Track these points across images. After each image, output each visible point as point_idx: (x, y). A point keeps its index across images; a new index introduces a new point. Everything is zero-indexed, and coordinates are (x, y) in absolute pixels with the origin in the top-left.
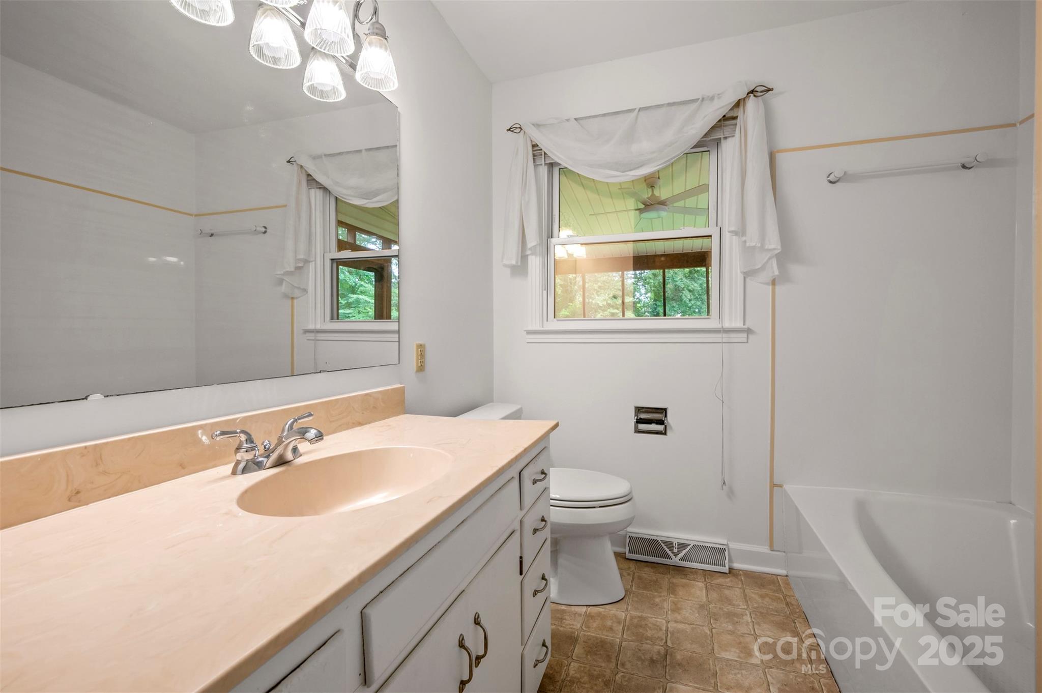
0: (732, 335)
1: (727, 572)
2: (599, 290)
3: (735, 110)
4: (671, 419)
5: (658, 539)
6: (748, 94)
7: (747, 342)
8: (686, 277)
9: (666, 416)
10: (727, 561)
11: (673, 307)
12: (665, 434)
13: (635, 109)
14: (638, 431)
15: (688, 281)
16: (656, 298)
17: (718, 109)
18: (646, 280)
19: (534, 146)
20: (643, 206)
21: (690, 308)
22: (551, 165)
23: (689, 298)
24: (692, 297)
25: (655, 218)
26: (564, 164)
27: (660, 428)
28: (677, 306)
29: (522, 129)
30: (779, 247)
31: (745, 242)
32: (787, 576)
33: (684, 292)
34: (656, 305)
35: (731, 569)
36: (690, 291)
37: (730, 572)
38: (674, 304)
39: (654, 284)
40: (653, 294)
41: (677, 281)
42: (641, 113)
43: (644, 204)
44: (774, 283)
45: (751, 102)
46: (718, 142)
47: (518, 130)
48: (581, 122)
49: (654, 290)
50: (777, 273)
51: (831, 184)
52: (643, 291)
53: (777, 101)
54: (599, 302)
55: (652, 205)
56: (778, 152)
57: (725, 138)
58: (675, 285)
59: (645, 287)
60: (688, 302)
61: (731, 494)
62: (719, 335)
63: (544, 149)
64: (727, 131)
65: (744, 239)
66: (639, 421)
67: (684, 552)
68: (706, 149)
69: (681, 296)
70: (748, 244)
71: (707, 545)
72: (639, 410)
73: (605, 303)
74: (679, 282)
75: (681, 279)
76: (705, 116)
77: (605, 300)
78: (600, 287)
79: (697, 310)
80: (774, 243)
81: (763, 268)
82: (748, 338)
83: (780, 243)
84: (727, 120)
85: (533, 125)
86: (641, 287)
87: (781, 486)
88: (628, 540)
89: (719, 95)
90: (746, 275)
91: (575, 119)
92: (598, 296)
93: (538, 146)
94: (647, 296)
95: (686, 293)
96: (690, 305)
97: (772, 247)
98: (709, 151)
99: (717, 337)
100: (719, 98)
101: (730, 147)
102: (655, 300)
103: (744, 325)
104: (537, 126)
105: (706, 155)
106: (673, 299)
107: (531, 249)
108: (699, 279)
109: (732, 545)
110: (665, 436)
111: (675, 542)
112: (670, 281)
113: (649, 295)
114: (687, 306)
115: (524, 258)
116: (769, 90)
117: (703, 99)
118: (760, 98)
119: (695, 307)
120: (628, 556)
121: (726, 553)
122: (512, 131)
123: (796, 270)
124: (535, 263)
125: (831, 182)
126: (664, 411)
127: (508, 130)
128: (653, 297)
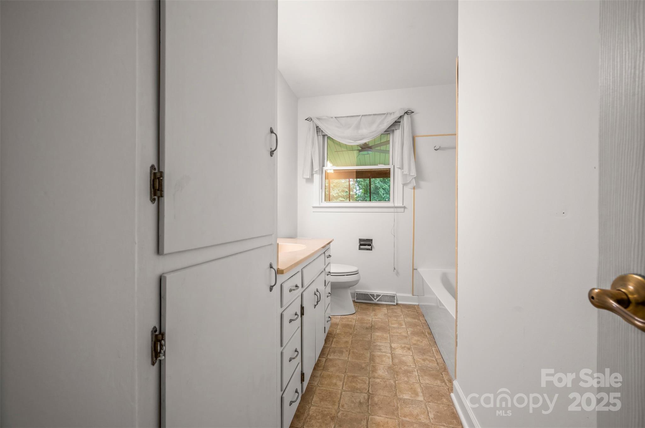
0: (398, 209)
1: (396, 304)
2: (334, 187)
3: (400, 119)
4: (374, 244)
5: (368, 293)
6: (405, 113)
7: (404, 212)
8: (381, 181)
9: (372, 243)
10: (395, 301)
11: (374, 198)
12: (371, 250)
13: (360, 115)
14: (360, 249)
15: (382, 184)
16: (365, 193)
17: (393, 119)
18: (359, 182)
19: (317, 127)
20: (361, 149)
21: (383, 198)
22: (324, 136)
23: (383, 193)
24: (385, 192)
25: (366, 154)
26: (329, 135)
27: (370, 247)
28: (376, 197)
29: (312, 120)
30: (416, 175)
31: (403, 172)
32: (418, 305)
33: (380, 190)
34: (365, 196)
35: (397, 304)
36: (383, 189)
37: (397, 305)
38: (375, 196)
39: (364, 184)
40: (363, 190)
41: (376, 184)
42: (363, 117)
43: (361, 148)
44: (414, 188)
45: (406, 117)
46: (393, 131)
47: (311, 120)
48: (338, 119)
49: (364, 188)
50: (415, 185)
51: (435, 151)
52: (358, 188)
53: (416, 117)
54: (334, 194)
55: (365, 148)
56: (416, 136)
57: (396, 130)
58: (375, 186)
59: (359, 186)
60: (382, 195)
61: (398, 273)
62: (393, 209)
63: (321, 129)
64: (396, 127)
65: (403, 171)
66: (361, 245)
67: (379, 298)
68: (388, 133)
69: (378, 192)
70: (404, 173)
71: (388, 295)
72: (361, 240)
73: (337, 195)
74: (377, 184)
75: (379, 182)
76: (388, 122)
77: (337, 193)
78: (334, 186)
79: (387, 200)
80: (414, 173)
81: (410, 182)
82: (404, 210)
83: (416, 173)
84: (397, 123)
85: (317, 118)
86: (357, 186)
87: (416, 269)
88: (356, 295)
89: (393, 113)
90: (404, 185)
91: (335, 117)
92: (333, 191)
93: (318, 127)
94: (360, 191)
95: (381, 190)
96: (383, 197)
97: (413, 174)
98: (389, 134)
99: (392, 210)
100: (393, 114)
101: (398, 133)
102: (364, 194)
103: (403, 205)
104: (318, 119)
105: (389, 135)
106: (374, 193)
107: (315, 172)
108: (388, 183)
109: (397, 295)
110: (371, 251)
111: (375, 294)
112: (373, 183)
113: (361, 191)
114: (382, 197)
115: (312, 175)
116: (413, 112)
117: (387, 113)
118: (409, 115)
119: (386, 198)
120: (356, 301)
121: (395, 297)
122: (308, 120)
123: (422, 183)
124: (317, 177)
125: (435, 150)
126: (371, 240)
127: (306, 120)
128: (363, 192)
